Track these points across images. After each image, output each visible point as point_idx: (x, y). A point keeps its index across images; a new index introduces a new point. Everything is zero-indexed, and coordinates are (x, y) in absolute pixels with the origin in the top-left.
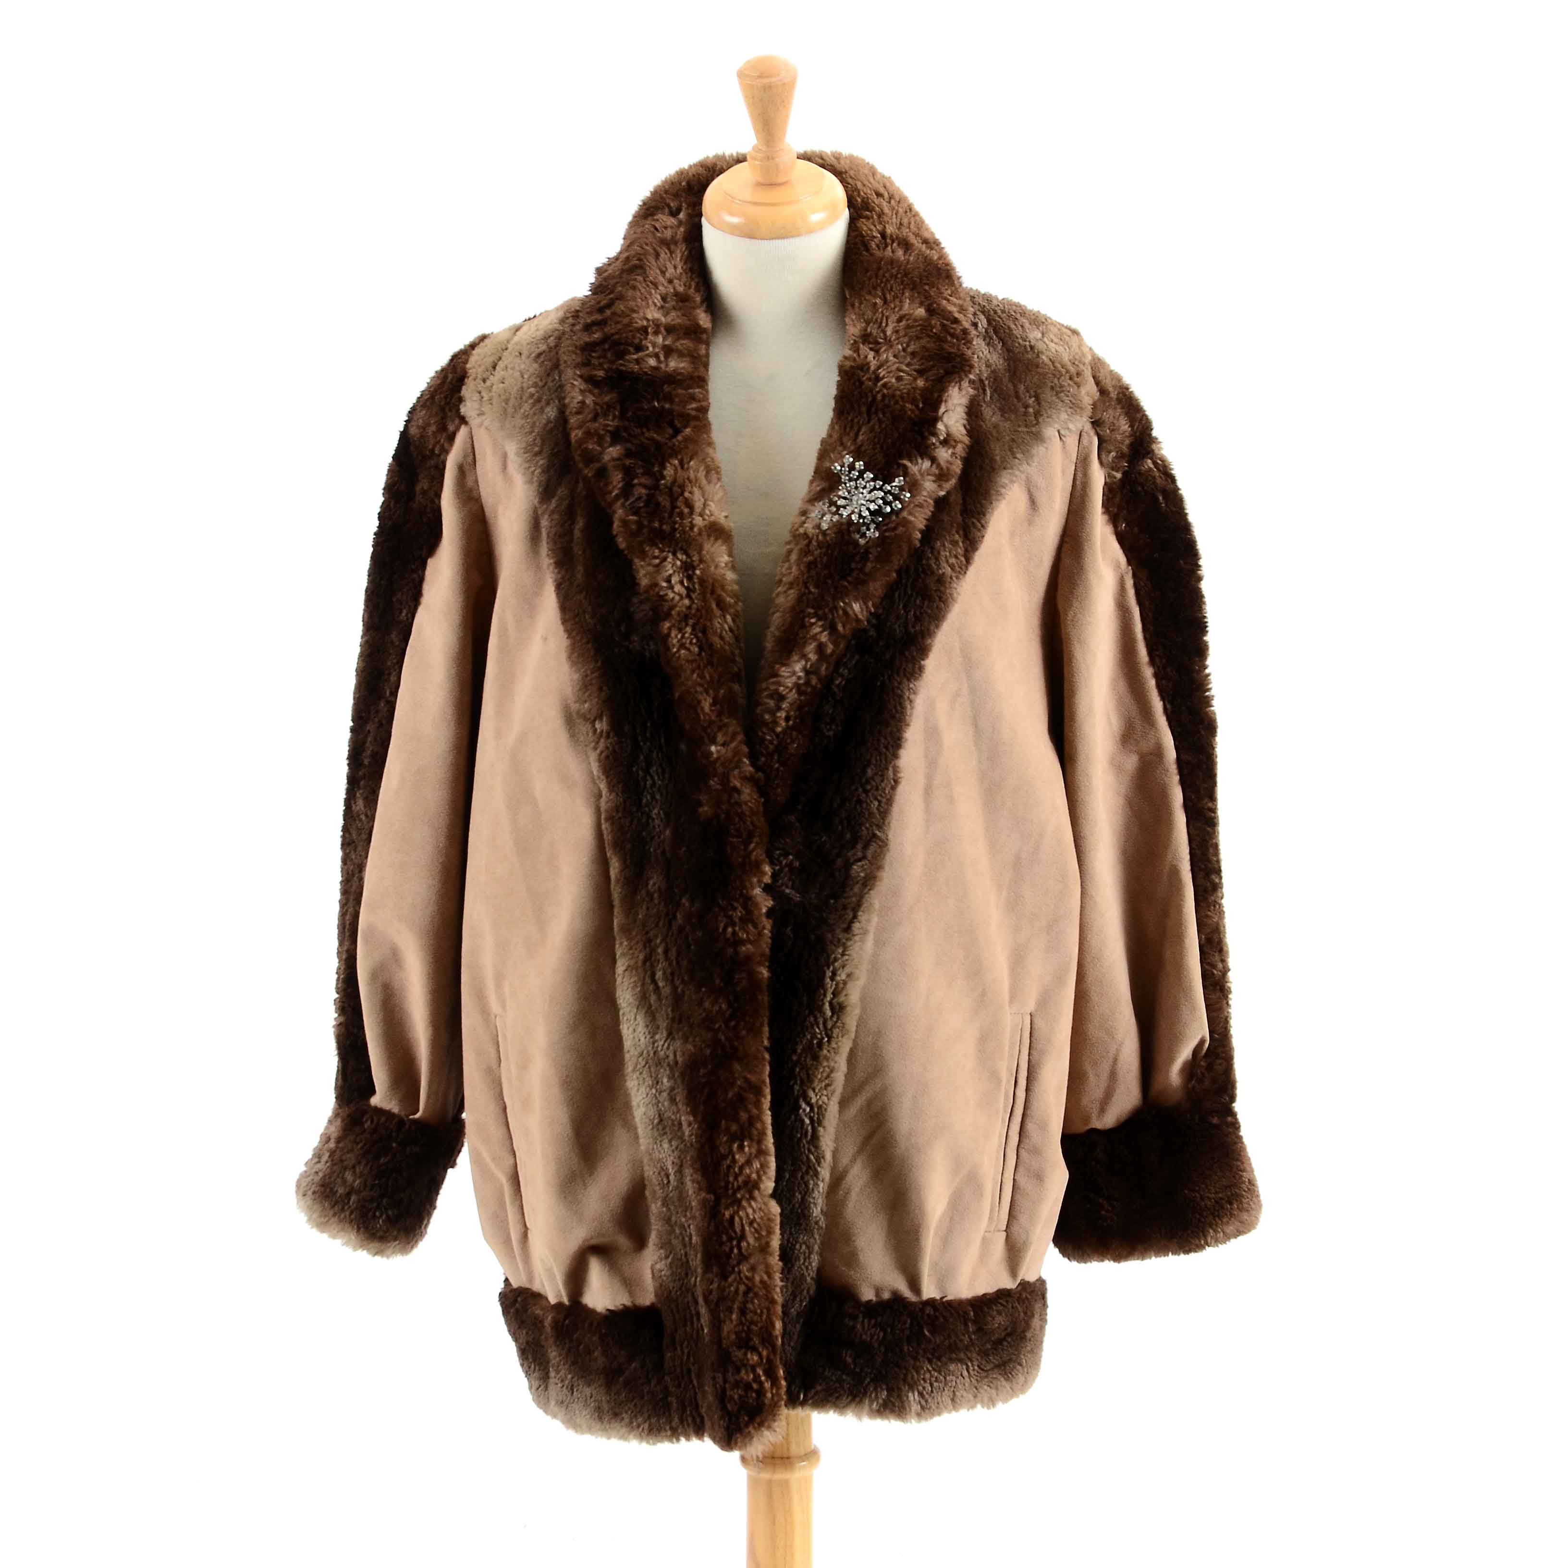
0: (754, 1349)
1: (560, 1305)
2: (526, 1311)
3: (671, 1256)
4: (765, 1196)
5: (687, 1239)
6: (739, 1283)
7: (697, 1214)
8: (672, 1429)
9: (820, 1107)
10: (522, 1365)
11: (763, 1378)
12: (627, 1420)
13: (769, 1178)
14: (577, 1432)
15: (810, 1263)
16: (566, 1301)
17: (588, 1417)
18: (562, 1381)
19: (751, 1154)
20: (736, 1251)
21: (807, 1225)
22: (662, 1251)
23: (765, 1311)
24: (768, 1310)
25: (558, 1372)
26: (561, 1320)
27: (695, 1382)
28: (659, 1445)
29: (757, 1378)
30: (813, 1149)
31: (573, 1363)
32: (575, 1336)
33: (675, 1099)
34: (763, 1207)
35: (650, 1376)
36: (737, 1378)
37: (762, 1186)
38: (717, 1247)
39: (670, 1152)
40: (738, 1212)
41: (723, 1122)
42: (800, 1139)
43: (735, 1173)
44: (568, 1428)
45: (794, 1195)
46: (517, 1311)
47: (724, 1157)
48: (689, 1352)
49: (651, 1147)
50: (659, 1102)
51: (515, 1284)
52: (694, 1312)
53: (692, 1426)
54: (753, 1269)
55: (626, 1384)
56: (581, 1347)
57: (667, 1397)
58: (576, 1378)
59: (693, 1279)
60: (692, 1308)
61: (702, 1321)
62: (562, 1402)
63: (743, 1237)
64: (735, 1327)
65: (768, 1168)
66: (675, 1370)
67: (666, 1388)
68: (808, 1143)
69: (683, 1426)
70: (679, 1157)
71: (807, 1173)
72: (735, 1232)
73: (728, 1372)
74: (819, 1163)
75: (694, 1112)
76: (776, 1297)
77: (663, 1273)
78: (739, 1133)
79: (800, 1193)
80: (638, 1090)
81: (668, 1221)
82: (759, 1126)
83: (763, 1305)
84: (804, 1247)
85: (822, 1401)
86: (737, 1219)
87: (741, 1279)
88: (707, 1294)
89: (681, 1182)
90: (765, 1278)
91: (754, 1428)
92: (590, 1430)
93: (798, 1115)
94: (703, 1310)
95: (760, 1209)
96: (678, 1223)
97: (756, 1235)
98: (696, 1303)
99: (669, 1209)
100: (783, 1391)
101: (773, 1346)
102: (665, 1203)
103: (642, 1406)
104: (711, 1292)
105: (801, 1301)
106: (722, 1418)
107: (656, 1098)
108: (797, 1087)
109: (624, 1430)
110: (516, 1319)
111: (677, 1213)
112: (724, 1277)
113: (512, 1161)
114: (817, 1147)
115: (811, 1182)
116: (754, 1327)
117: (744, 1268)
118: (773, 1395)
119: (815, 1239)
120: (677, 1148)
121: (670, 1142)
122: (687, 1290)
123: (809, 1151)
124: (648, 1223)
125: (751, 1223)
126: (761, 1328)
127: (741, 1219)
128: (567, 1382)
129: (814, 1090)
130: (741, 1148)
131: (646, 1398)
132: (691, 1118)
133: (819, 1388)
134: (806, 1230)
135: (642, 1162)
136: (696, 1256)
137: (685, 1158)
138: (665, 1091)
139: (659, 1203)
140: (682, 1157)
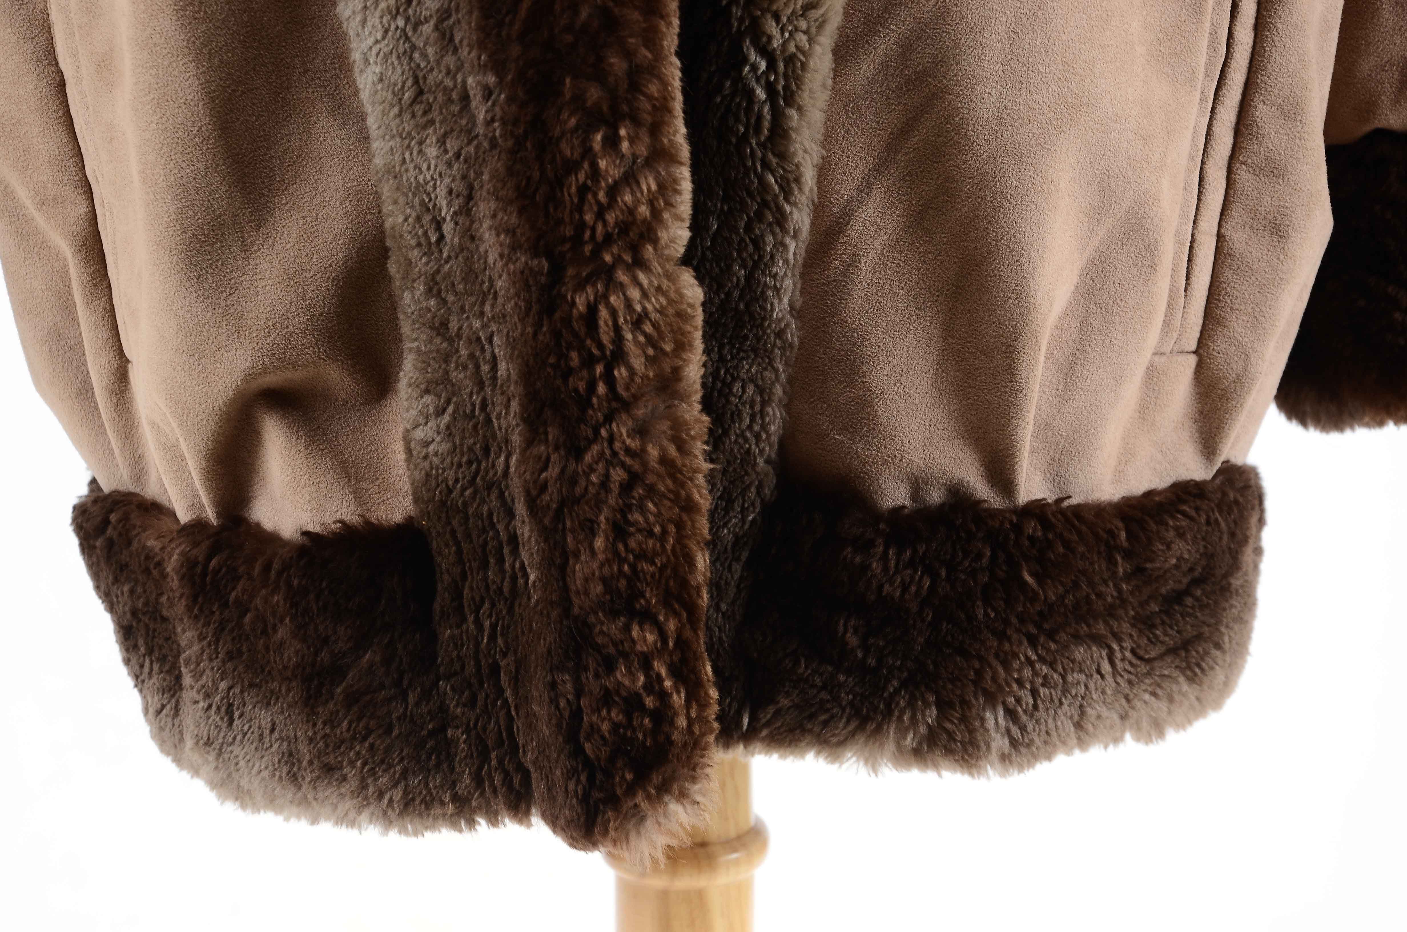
0: (647, 617)
1: (198, 525)
2: (129, 543)
3: (450, 409)
4: (668, 259)
5: (485, 368)
6: (609, 463)
7: (509, 307)
8: (455, 798)
9: (790, 60)
10: (127, 662)
11: (668, 684)
12: (353, 783)
13: (678, 218)
14: (243, 806)
15: (764, 427)
16: (211, 515)
17: (266, 774)
18: (207, 696)
19: (635, 157)
20: (601, 389)
21: (759, 339)
22: (428, 399)
23: (672, 528)
24: (680, 526)
25: (197, 676)
26: (200, 559)
27: (508, 693)
28: (430, 836)
29: (654, 684)
30: (774, 161)
31: (230, 656)
32: (233, 595)
33: (451, 39)
34: (665, 284)
35: (405, 682)
36: (608, 683)
37: (663, 236)
38: (559, 382)
39: (442, 167)
40: (605, 297)
41: (568, 81)
42: (744, 139)
43: (598, 202)
44: (223, 797)
45: (729, 267)
46: (110, 544)
47: (572, 167)
48: (493, 627)
49: (397, 157)
50: (414, 48)
51: (106, 487)
52: (503, 536)
53: (502, 791)
54: (642, 431)
55: (351, 699)
56: (248, 619)
57: (443, 729)
58: (237, 690)
59: (502, 459)
60: (500, 527)
61: (524, 555)
62: (209, 743)
63: (619, 355)
64: (602, 566)
65: (678, 192)
66: (463, 667)
67: (443, 708)
68: (762, 145)
69: (482, 794)
70: (464, 177)
71: (759, 216)
72: (601, 346)
73: (586, 669)
74: (787, 194)
75: (497, 66)
76: (697, 496)
77: (431, 448)
78: (605, 108)
79: (743, 266)
80: (364, 22)
81: (441, 328)
82: (653, 89)
83: (666, 514)
84: (751, 389)
85: (791, 731)
86: (604, 313)
87: (615, 454)
88: (534, 493)
89: (470, 236)
90: (672, 450)
91: (649, 797)
92: (272, 803)
93: (739, 78)
94: (525, 531)
95: (659, 289)
96: (466, 332)
97: (651, 351)
98: (511, 514)
99: (445, 301)
100: (714, 709)
101: (691, 609)
102: (433, 289)
103: (388, 750)
104: (544, 488)
105: (743, 511)
106: (571, 774)
107: (407, 39)
108: (737, 12)
109: (348, 804)
110: (108, 559)
111: (463, 309)
112: (577, 452)
113: (83, 209)
114: (783, 156)
115: (769, 239)
116: (646, 567)
117: (622, 428)
118: (690, 722)
119: (776, 371)
120: (458, 155)
121: (442, 142)
122: (489, 488)
123: (766, 165)
124: (398, 338)
125: (637, 324)
126: (662, 569)
127: (614, 313)
128: (218, 698)
129: (777, 18)
130: (612, 142)
131: (395, 732)
132: (491, 79)
133: (785, 702)
134: (755, 350)
135: (378, 195)
136: (507, 407)
137: (479, 174)
138: (427, 20)
139: (421, 288)
140: (472, 174)
